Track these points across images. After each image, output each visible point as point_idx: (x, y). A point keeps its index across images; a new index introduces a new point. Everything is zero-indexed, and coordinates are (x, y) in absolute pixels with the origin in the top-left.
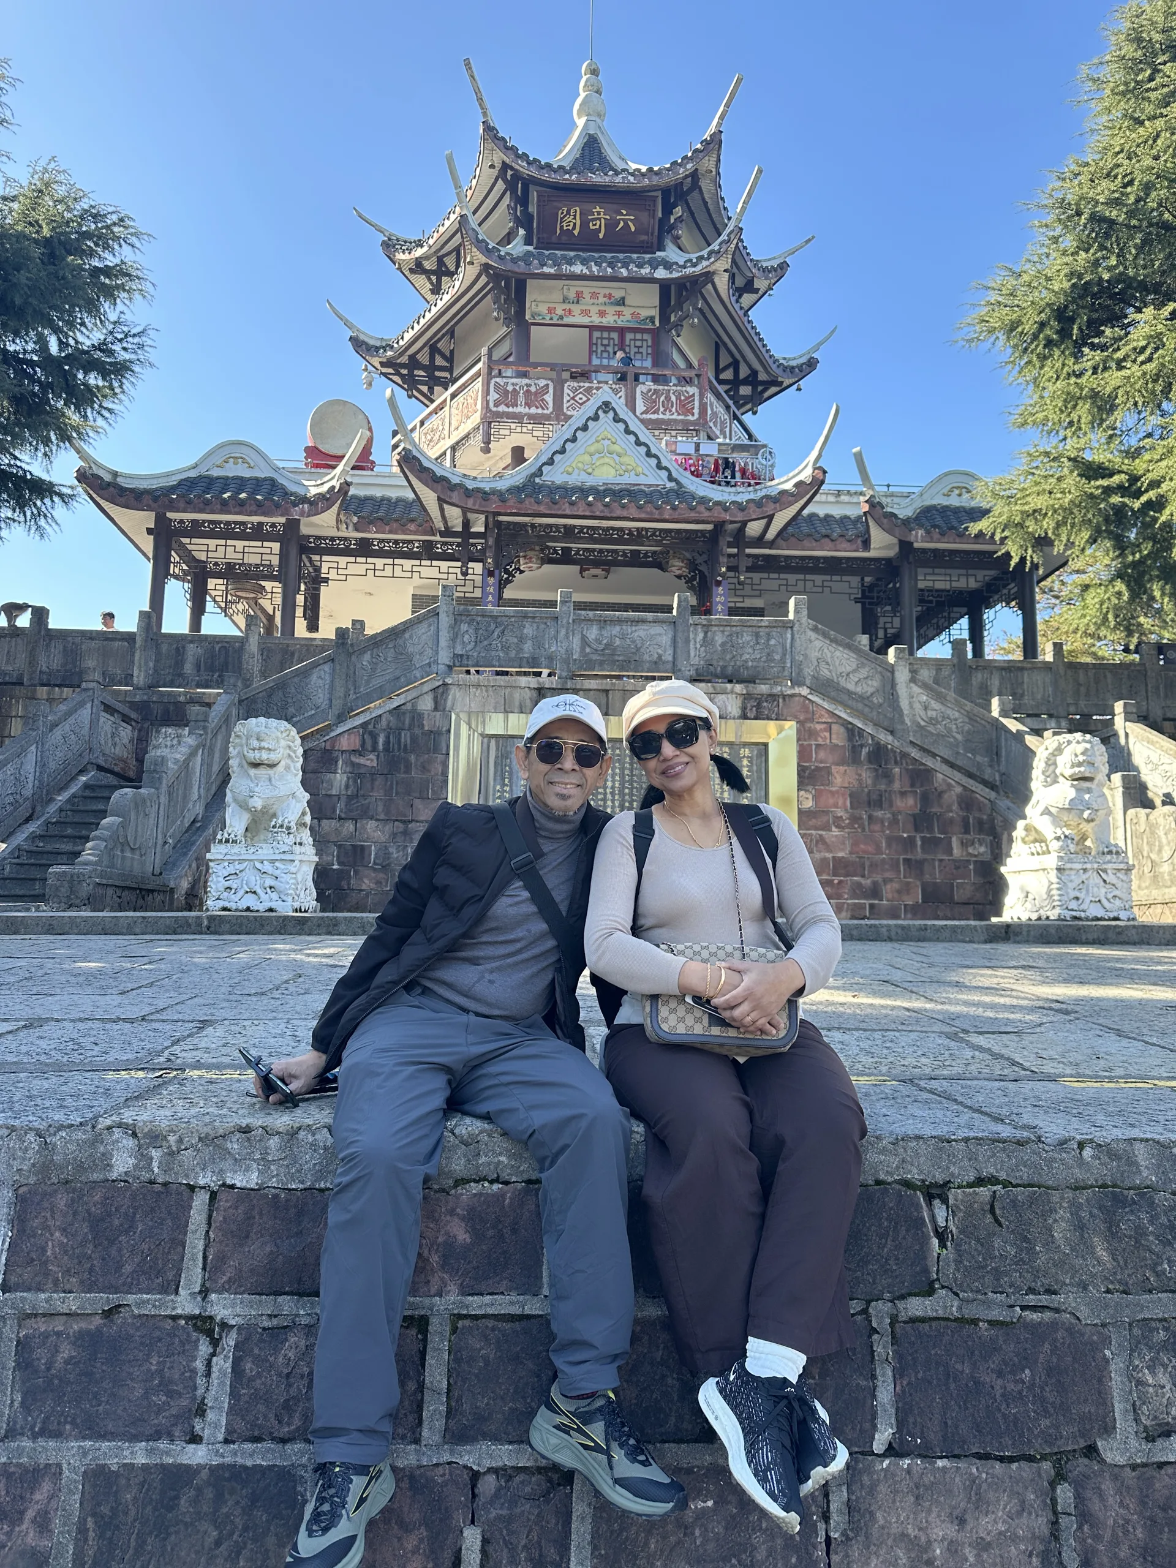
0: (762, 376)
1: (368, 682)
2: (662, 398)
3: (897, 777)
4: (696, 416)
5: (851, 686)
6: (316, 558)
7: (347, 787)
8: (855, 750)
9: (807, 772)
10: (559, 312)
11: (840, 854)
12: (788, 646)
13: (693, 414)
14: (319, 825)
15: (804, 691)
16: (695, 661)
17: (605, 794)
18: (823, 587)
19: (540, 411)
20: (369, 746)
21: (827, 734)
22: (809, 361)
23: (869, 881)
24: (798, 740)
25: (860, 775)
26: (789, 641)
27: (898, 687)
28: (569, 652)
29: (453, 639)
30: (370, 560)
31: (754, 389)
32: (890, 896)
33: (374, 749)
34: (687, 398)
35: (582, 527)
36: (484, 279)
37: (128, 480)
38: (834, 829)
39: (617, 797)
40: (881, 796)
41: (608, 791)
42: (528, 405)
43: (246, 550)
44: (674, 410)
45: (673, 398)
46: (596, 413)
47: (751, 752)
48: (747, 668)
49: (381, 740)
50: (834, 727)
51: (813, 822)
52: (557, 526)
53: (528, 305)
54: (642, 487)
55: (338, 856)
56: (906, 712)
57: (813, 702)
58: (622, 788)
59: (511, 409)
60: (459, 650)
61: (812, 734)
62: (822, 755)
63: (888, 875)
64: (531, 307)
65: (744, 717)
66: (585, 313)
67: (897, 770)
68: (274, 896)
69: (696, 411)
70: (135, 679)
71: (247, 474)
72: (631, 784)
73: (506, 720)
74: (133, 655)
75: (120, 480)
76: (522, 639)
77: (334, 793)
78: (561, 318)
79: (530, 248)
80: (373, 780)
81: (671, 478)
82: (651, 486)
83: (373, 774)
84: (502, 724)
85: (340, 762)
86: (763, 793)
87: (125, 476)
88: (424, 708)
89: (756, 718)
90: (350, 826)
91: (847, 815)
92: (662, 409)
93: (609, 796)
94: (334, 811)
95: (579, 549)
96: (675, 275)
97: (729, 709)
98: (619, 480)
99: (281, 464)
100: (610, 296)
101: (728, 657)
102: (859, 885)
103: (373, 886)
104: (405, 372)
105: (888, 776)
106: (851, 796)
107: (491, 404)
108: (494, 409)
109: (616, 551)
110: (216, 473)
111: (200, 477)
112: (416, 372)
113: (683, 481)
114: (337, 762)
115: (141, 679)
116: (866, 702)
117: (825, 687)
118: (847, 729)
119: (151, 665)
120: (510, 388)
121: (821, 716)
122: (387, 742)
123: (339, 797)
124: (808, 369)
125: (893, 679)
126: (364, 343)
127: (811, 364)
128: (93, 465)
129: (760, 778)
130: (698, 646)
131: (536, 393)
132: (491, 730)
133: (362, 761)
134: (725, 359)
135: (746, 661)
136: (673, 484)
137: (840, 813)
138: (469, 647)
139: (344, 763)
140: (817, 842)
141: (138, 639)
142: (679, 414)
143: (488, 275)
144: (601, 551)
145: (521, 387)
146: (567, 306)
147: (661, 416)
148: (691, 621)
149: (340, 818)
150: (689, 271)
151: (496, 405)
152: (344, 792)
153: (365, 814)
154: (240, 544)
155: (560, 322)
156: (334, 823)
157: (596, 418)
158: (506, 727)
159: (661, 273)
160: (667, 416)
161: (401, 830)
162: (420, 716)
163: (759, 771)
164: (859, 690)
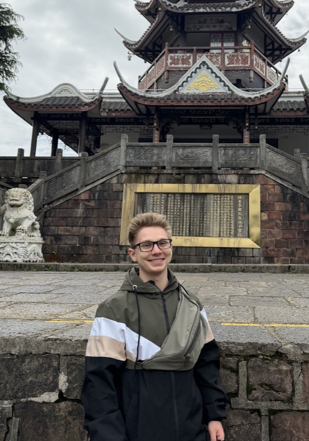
0: (284, 47)
1: (94, 173)
2: (235, 58)
3: (302, 207)
4: (249, 64)
5: (284, 170)
6: (98, 126)
7: (83, 214)
8: (284, 197)
9: (265, 205)
10: (198, 27)
11: (278, 238)
12: (258, 154)
13: (248, 64)
14: (72, 229)
15: (263, 172)
16: (220, 161)
17: (183, 215)
18: (293, 130)
19: (187, 66)
20: (92, 198)
21: (273, 190)
22: (303, 39)
23: (290, 249)
24: (261, 193)
25: (286, 206)
26: (258, 152)
27: (303, 170)
28: (171, 159)
29: (126, 156)
30: (115, 126)
31: (281, 52)
32: (299, 256)
33: (94, 199)
34: (245, 58)
35: (193, 110)
36: (167, 17)
37: (23, 100)
38: (275, 228)
39: (188, 216)
40: (295, 214)
41: (185, 214)
42: (183, 64)
43: (67, 124)
44: (240, 62)
45: (240, 58)
46: (200, 66)
47: (242, 197)
48: (241, 164)
49: (97, 195)
50: (276, 186)
51: (267, 225)
52: (182, 110)
53: (185, 25)
54: (218, 94)
55: (79, 241)
56: (306, 180)
57: (267, 177)
58: (190, 212)
59: (176, 66)
60: (128, 160)
61: (267, 189)
62: (271, 198)
63: (298, 247)
64: (186, 26)
65: (239, 183)
66: (208, 27)
67: (302, 204)
68: (16, 256)
69: (249, 62)
70: (16, 174)
71: (69, 95)
72: (194, 211)
73: (145, 187)
74: (15, 165)
75: (20, 100)
76: (153, 155)
77: (78, 216)
78: (198, 29)
79: (186, 3)
80: (93, 211)
81: (229, 89)
82: (221, 93)
83: (93, 209)
84: (143, 188)
85: (81, 204)
86: (247, 214)
87: (22, 98)
88: (113, 182)
89: (244, 183)
90: (83, 229)
91: (281, 222)
92: (235, 62)
93: (185, 216)
94: (78, 223)
95: (195, 119)
96: (240, 10)
97: (233, 180)
98: (209, 91)
99: (82, 91)
100: (217, 20)
101: (234, 159)
102: (286, 251)
103: (92, 252)
104: (144, 53)
105: (298, 207)
106: (282, 214)
107: (169, 64)
108: (170, 66)
109: (209, 119)
110: (58, 95)
111: (52, 97)
112: (148, 53)
113: (234, 90)
114: (79, 204)
115: (18, 173)
116: (290, 176)
117: (273, 171)
118: (281, 187)
119: (22, 169)
120: (176, 58)
121: (270, 182)
122: (99, 196)
123: (80, 217)
124: (303, 43)
125: (301, 167)
126: (128, 43)
127: (304, 41)
128: (9, 95)
129: (245, 207)
130: (222, 155)
131: (186, 59)
132: (139, 191)
133: (89, 204)
134: (269, 41)
135: (241, 161)
136: (230, 92)
137: (278, 221)
138: (132, 158)
139: (82, 204)
140: (269, 233)
141: (17, 160)
142: (242, 64)
143: (168, 15)
144: (204, 119)
145: (180, 57)
146: (201, 25)
147: (235, 65)
148: (219, 146)
149: (80, 226)
150: (245, 8)
151: (171, 64)
152: (82, 216)
153: (90, 225)
154: (65, 122)
155: (198, 31)
156: (77, 228)
157: (200, 68)
158: (145, 189)
159: (234, 10)
160: (237, 65)
161: (103, 230)
162: (112, 185)
163: (245, 205)
164: (287, 171)
